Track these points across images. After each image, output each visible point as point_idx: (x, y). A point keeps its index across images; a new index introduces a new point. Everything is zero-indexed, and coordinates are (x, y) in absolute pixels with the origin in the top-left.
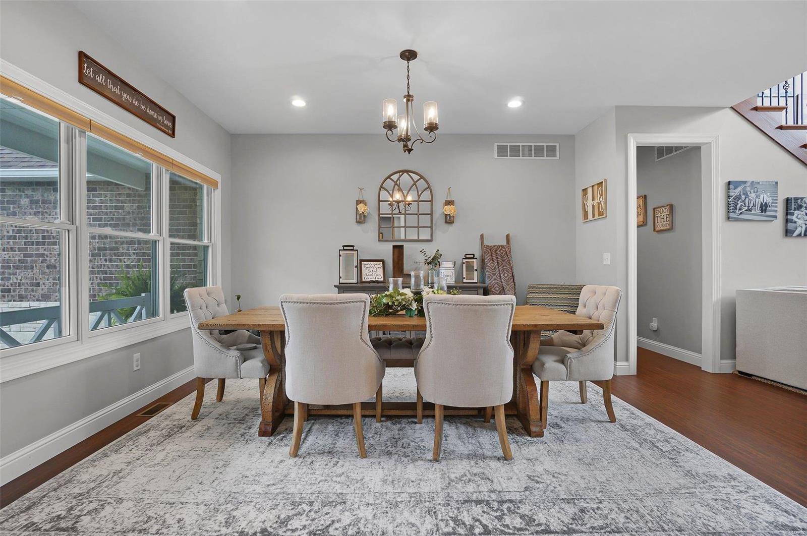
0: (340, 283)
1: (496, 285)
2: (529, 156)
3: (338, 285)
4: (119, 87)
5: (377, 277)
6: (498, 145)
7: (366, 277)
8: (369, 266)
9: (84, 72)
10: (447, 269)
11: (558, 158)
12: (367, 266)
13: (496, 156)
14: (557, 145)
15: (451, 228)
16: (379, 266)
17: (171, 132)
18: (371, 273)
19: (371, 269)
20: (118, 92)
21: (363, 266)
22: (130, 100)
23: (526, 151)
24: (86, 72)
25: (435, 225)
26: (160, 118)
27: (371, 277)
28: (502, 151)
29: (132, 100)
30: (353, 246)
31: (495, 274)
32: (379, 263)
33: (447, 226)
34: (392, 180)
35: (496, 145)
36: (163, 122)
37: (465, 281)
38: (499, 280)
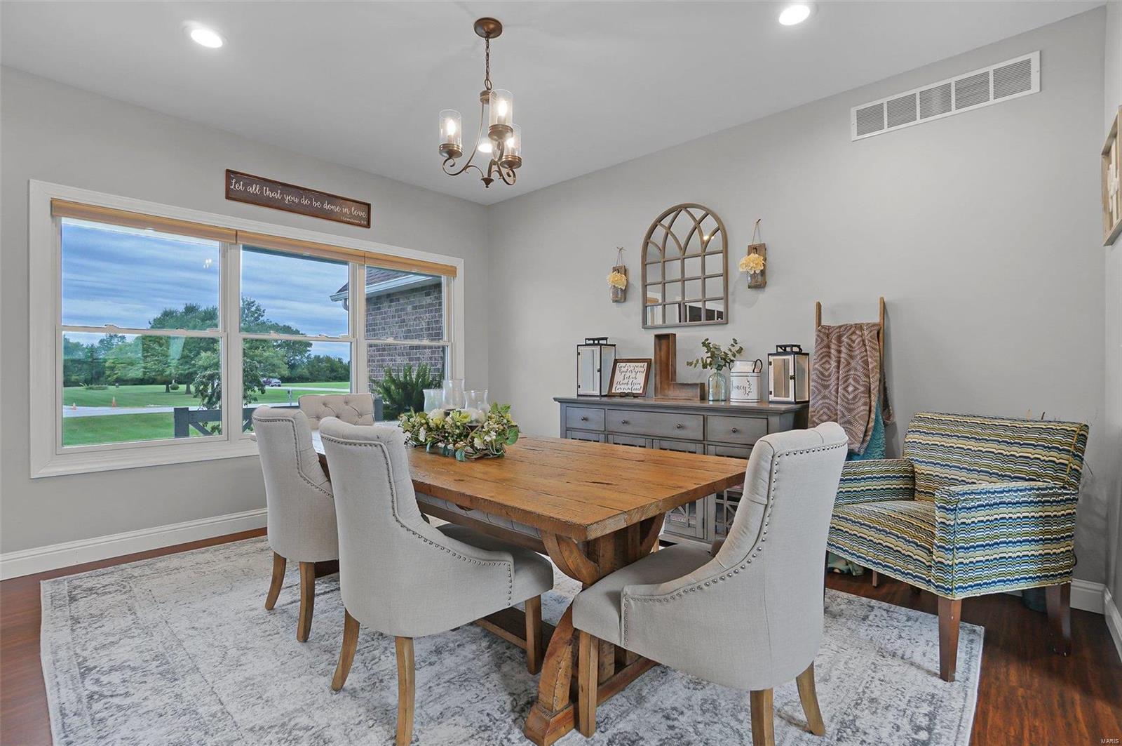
0: (578, 395)
1: (826, 410)
2: (944, 112)
3: (576, 397)
4: (279, 191)
5: (635, 387)
6: (858, 112)
7: (619, 387)
8: (625, 369)
9: (232, 187)
10: (743, 375)
11: (1035, 88)
12: (623, 369)
13: (854, 136)
14: (1034, 58)
15: (762, 296)
16: (642, 369)
17: (365, 223)
18: (626, 381)
19: (628, 375)
20: (278, 196)
21: (617, 369)
22: (296, 201)
23: (936, 101)
24: (235, 187)
25: (733, 294)
26: (345, 210)
27: (626, 387)
28: (869, 120)
29: (300, 200)
30: (606, 339)
31: (829, 386)
32: (642, 364)
33: (753, 292)
34: (662, 225)
35: (853, 112)
36: (351, 214)
37: (772, 398)
38: (833, 398)
